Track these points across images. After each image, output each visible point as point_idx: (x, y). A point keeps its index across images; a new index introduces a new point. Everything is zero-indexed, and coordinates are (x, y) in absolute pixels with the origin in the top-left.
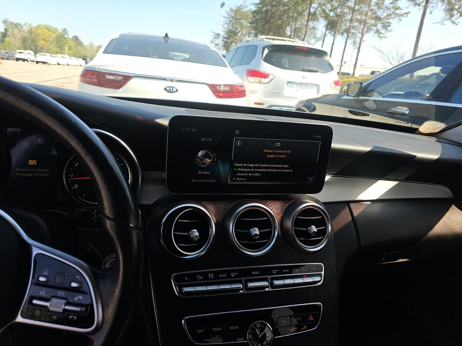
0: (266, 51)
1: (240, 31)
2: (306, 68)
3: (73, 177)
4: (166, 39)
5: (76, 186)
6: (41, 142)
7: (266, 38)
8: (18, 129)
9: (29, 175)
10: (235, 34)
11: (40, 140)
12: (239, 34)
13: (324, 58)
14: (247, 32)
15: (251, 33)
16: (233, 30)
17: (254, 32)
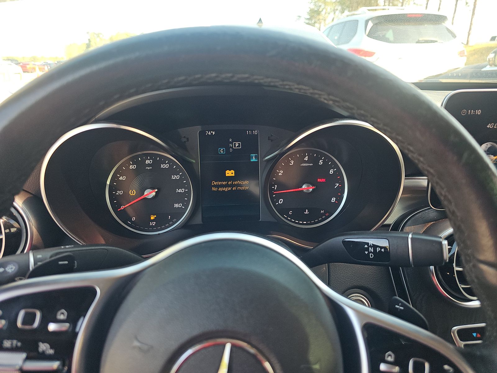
0: (370, 24)
1: (323, 9)
2: (421, 39)
3: (277, 190)
4: (260, 24)
5: (281, 201)
6: (239, 146)
7: (369, 10)
8: (212, 132)
9: (226, 189)
10: (318, 13)
11: (237, 145)
12: (323, 13)
13: (443, 24)
14: (332, 9)
15: (337, 10)
16: (316, 9)
17: (339, 8)
